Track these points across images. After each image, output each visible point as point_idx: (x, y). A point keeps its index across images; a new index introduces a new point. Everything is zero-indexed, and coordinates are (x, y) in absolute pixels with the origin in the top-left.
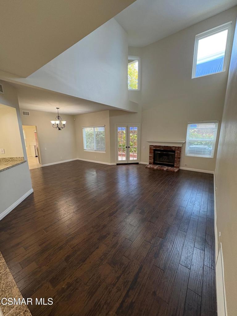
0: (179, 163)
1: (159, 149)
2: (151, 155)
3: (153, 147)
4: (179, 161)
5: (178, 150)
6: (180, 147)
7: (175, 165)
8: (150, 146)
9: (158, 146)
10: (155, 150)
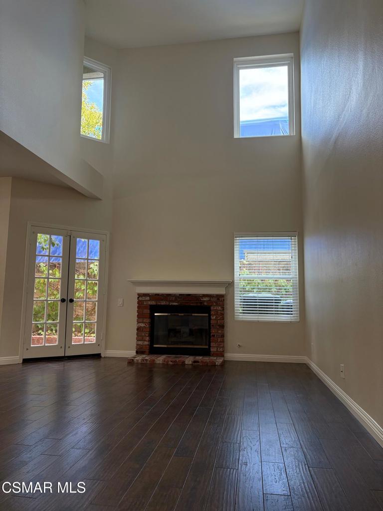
0: (223, 342)
1: (168, 303)
2: (143, 325)
3: (148, 298)
4: (223, 336)
5: (217, 305)
6: (222, 296)
7: (212, 350)
8: (140, 295)
9: (162, 295)
10: (154, 309)
